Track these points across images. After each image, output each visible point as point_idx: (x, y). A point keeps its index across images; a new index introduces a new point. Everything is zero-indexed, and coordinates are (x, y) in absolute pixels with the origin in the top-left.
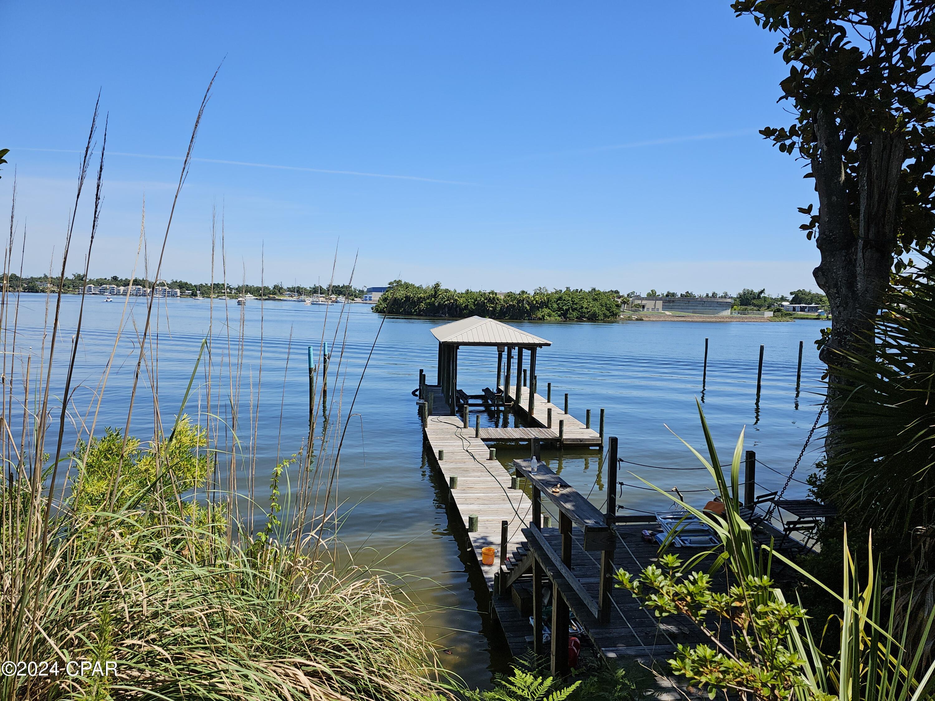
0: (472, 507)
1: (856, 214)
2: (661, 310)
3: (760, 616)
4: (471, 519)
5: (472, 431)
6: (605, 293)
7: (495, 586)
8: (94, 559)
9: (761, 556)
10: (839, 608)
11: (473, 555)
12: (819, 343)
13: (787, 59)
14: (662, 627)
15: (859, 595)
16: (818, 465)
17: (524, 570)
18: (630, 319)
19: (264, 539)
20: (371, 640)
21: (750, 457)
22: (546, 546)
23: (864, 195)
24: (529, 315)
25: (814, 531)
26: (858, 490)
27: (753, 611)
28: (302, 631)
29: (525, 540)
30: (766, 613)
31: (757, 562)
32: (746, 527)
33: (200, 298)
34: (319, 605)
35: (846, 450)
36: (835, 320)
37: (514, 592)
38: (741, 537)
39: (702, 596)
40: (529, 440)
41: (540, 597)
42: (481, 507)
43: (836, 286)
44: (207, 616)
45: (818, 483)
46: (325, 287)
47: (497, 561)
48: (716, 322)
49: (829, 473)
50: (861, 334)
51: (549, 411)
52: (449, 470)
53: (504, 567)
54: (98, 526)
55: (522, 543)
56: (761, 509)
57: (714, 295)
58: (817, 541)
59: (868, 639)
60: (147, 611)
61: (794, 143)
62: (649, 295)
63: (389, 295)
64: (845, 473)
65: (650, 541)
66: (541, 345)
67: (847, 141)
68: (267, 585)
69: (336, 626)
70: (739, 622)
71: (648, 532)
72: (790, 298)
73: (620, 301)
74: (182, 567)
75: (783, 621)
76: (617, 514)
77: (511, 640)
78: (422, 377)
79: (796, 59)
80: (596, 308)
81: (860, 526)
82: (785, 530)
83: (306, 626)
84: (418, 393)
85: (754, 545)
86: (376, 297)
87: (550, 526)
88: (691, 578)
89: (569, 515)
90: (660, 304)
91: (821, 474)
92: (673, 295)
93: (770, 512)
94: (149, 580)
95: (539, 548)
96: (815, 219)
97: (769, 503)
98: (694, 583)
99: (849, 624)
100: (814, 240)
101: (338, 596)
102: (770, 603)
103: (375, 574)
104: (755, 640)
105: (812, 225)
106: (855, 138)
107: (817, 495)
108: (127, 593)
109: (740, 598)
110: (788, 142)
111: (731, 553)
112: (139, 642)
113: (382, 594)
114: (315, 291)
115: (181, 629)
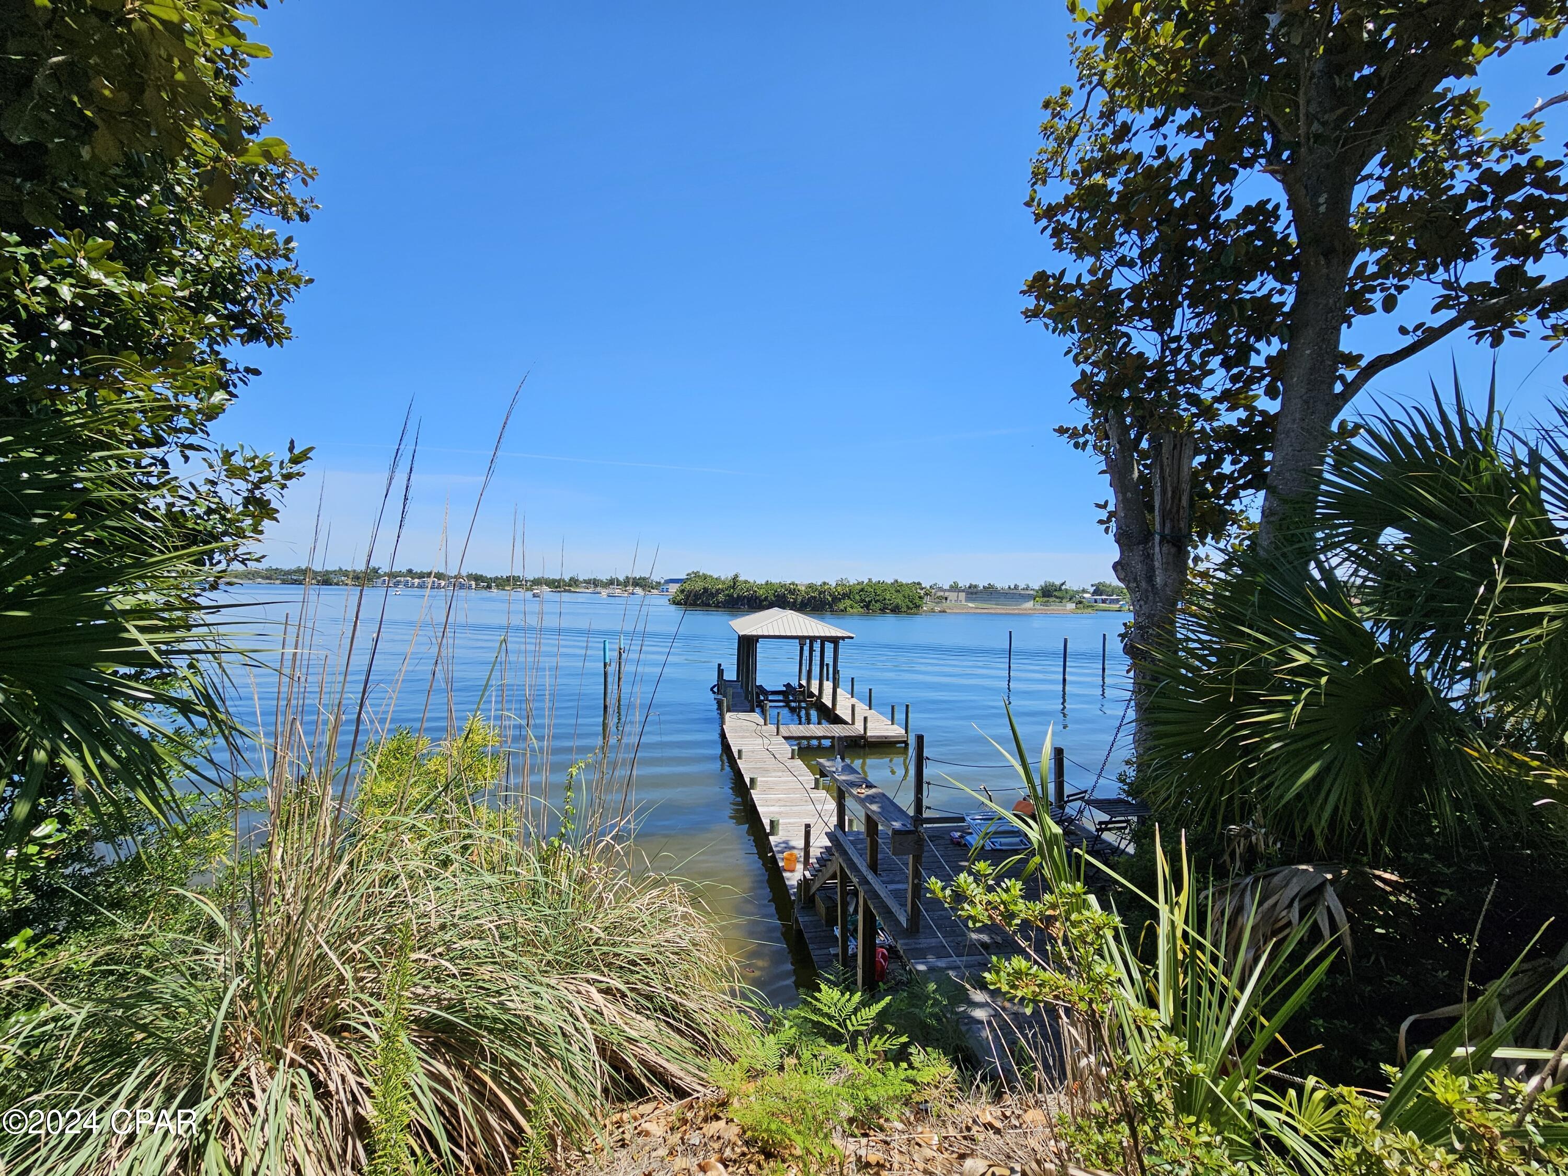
0: (772, 809)
1: (1151, 509)
2: (964, 603)
3: (1074, 924)
4: (772, 822)
5: (773, 728)
6: (907, 585)
7: (797, 894)
8: (382, 865)
9: (1073, 859)
10: (1154, 914)
11: (774, 860)
12: (1122, 636)
13: (1077, 363)
14: (974, 936)
15: (1175, 900)
16: (1128, 762)
17: (828, 876)
18: (933, 611)
19: (557, 845)
20: (668, 954)
21: (1059, 753)
22: (851, 851)
23: (1157, 491)
24: (831, 607)
25: (1127, 831)
26: (1168, 789)
27: (1067, 919)
28: (595, 944)
29: (829, 844)
30: (1080, 922)
31: (1070, 866)
32: (1058, 830)
33: (494, 590)
34: (612, 917)
35: (1155, 747)
36: (1137, 614)
37: (817, 899)
38: (1052, 841)
39: (1016, 905)
40: (833, 738)
41: (845, 905)
42: (782, 809)
43: (1135, 580)
44: (498, 927)
45: (1128, 781)
46: (621, 579)
47: (800, 867)
48: (1019, 614)
49: (1139, 770)
50: (1163, 628)
51: (853, 707)
52: (749, 769)
53: (807, 874)
54: (386, 830)
55: (826, 848)
56: (1071, 809)
57: (1016, 587)
58: (1130, 841)
59: (1186, 947)
60: (435, 923)
61: (1087, 441)
62: (951, 586)
63: (687, 586)
64: (1155, 770)
65: (959, 844)
66: (843, 638)
67: (1138, 439)
68: (559, 894)
69: (631, 939)
70: (1053, 931)
71: (958, 834)
72: (1092, 590)
73: (922, 592)
74: (471, 874)
75: (1097, 930)
76: (924, 816)
77: (816, 953)
78: (721, 672)
79: (1085, 362)
80: (898, 600)
81: (1173, 826)
82: (1097, 830)
83: (599, 938)
84: (715, 689)
85: (1066, 847)
86: (674, 588)
87: (855, 829)
88: (1004, 885)
89: (875, 817)
90: (962, 595)
91: (1131, 772)
92: (976, 586)
93: (1081, 812)
94: (438, 888)
95: (844, 853)
96: (1111, 515)
97: (1079, 802)
98: (1007, 890)
99: (1166, 932)
100: (1111, 535)
101: (634, 906)
102: (1084, 912)
103: (672, 881)
104: (1070, 950)
105: (1109, 520)
106: (1146, 436)
107: (1128, 794)
108: (415, 903)
109: (1054, 906)
110: (1081, 440)
111: (1043, 857)
112: (426, 957)
113: (680, 904)
114: (611, 582)
115: (470, 942)
